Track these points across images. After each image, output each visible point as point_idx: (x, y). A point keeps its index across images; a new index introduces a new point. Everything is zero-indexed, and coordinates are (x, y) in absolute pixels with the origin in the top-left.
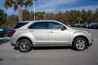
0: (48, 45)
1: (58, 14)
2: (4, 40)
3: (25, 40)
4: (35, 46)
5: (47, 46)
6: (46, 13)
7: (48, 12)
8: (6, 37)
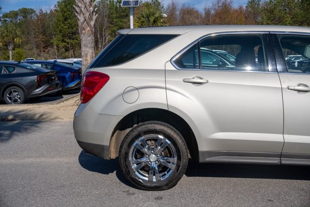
0: (281, 156)
1: (213, 12)
2: (10, 117)
3: (158, 127)
4: (208, 159)
5: (275, 161)
6: (165, 6)
7: (173, 4)
8: (15, 101)
